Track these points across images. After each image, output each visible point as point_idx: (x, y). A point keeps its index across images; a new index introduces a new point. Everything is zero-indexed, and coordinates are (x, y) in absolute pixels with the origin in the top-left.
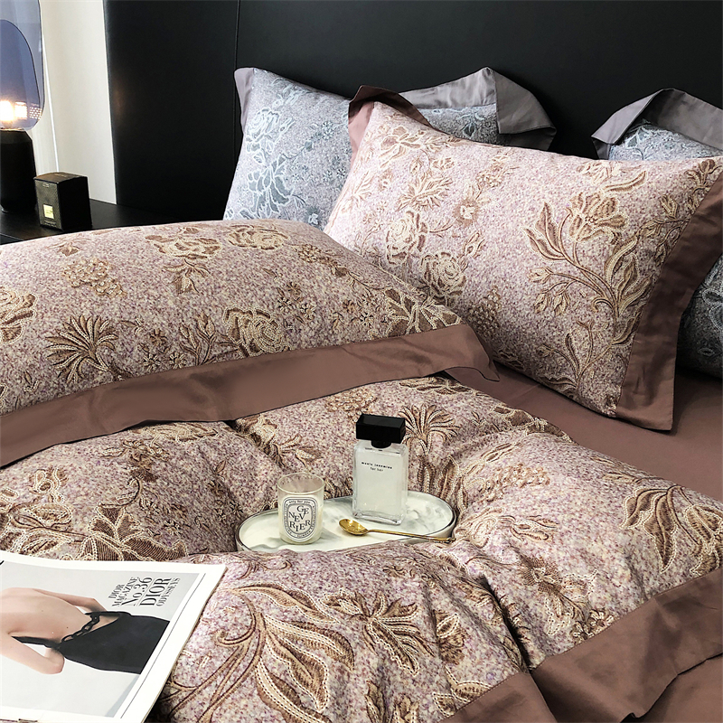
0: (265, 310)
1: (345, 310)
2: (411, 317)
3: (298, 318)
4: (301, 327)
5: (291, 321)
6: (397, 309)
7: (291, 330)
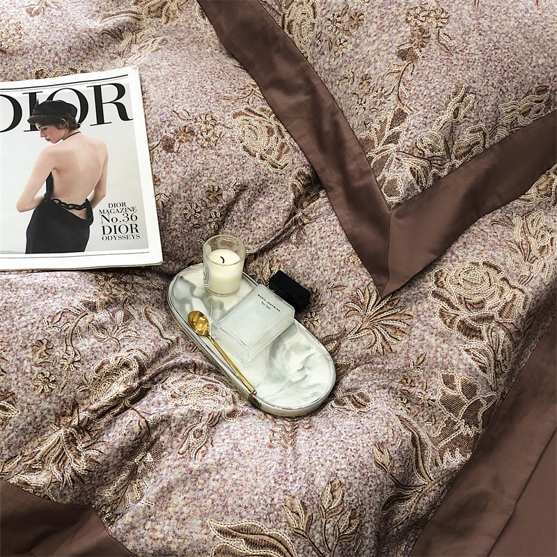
0: (318, 10)
1: (360, 81)
2: (380, 148)
3: (331, 44)
4: (325, 52)
5: (324, 39)
6: (382, 130)
7: (318, 46)
